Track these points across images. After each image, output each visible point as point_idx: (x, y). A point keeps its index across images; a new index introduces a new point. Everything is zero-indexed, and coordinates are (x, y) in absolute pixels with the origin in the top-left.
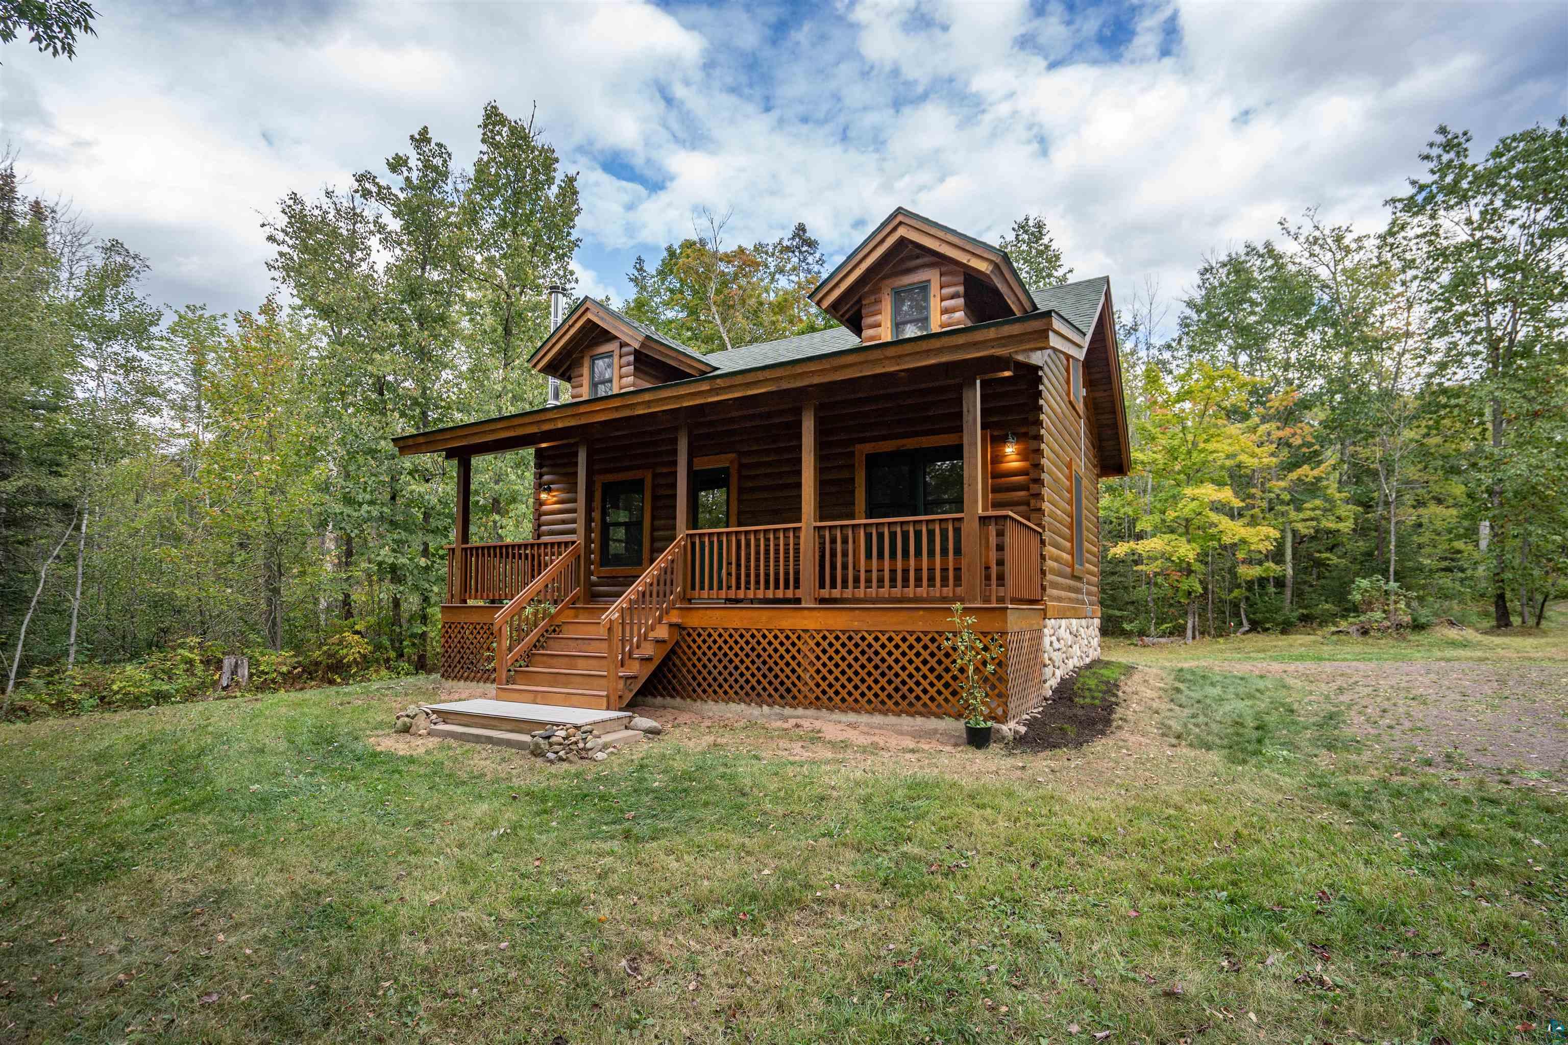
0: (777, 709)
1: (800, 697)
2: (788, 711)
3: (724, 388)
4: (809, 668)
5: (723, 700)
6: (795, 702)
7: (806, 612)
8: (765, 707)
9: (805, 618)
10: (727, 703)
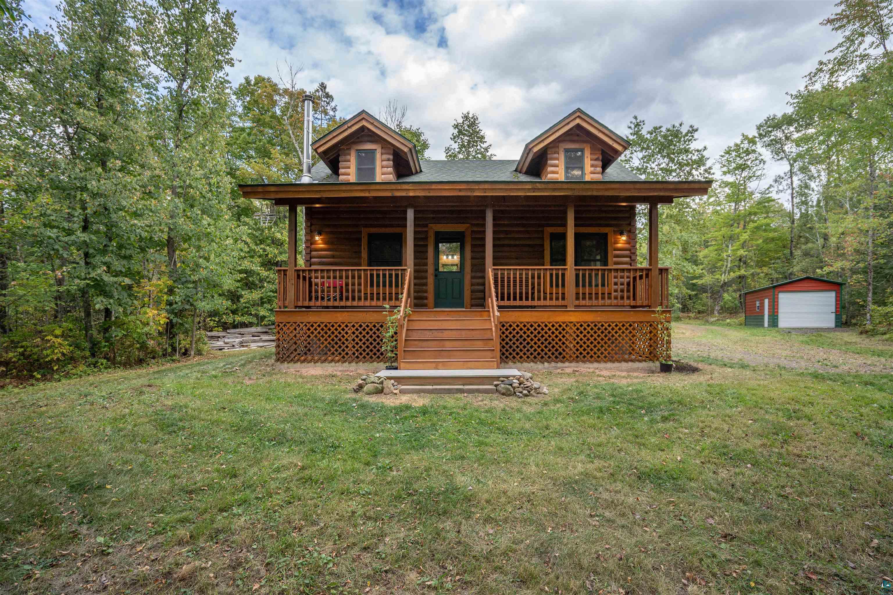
0: (553, 364)
1: (567, 356)
2: (560, 365)
3: (539, 189)
4: (573, 341)
5: (519, 361)
6: (564, 359)
7: (571, 313)
8: (546, 364)
9: (571, 316)
10: (522, 363)
